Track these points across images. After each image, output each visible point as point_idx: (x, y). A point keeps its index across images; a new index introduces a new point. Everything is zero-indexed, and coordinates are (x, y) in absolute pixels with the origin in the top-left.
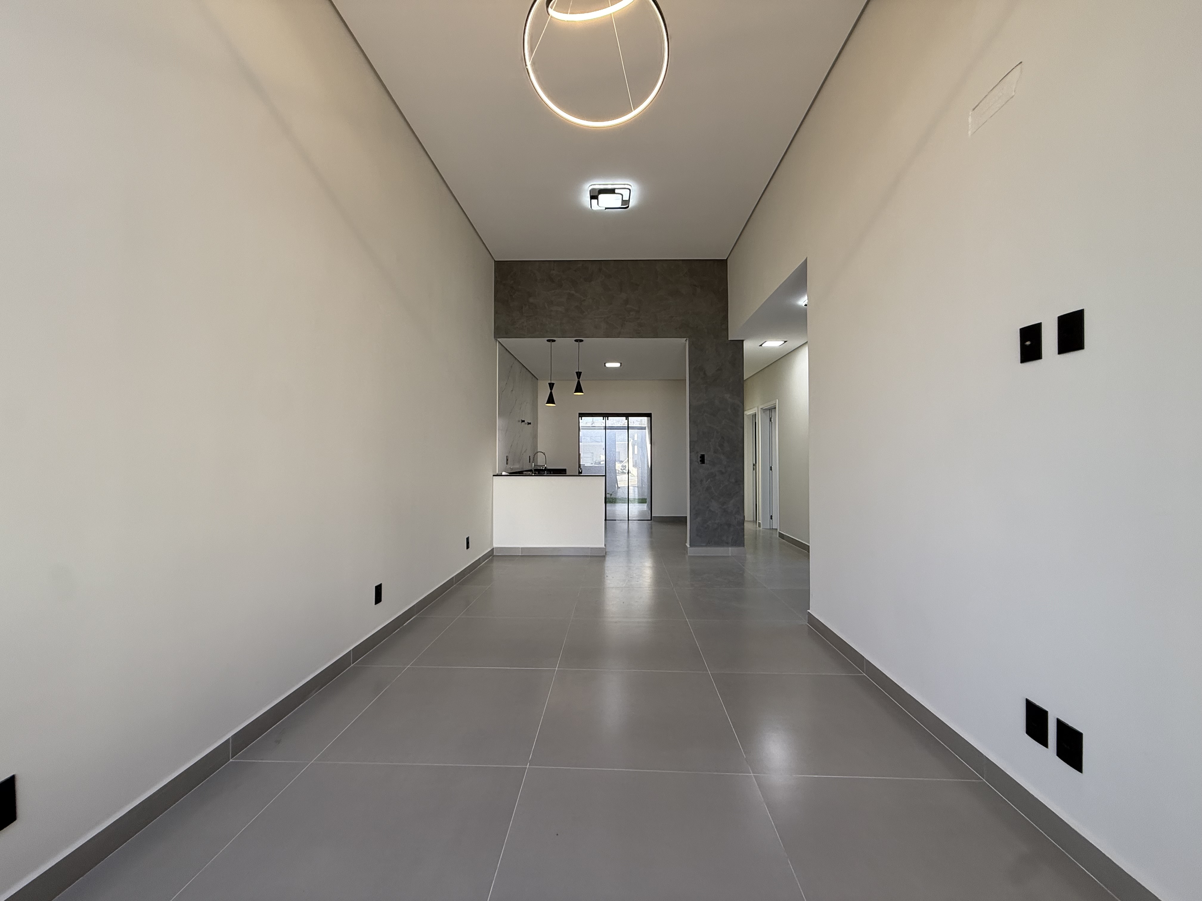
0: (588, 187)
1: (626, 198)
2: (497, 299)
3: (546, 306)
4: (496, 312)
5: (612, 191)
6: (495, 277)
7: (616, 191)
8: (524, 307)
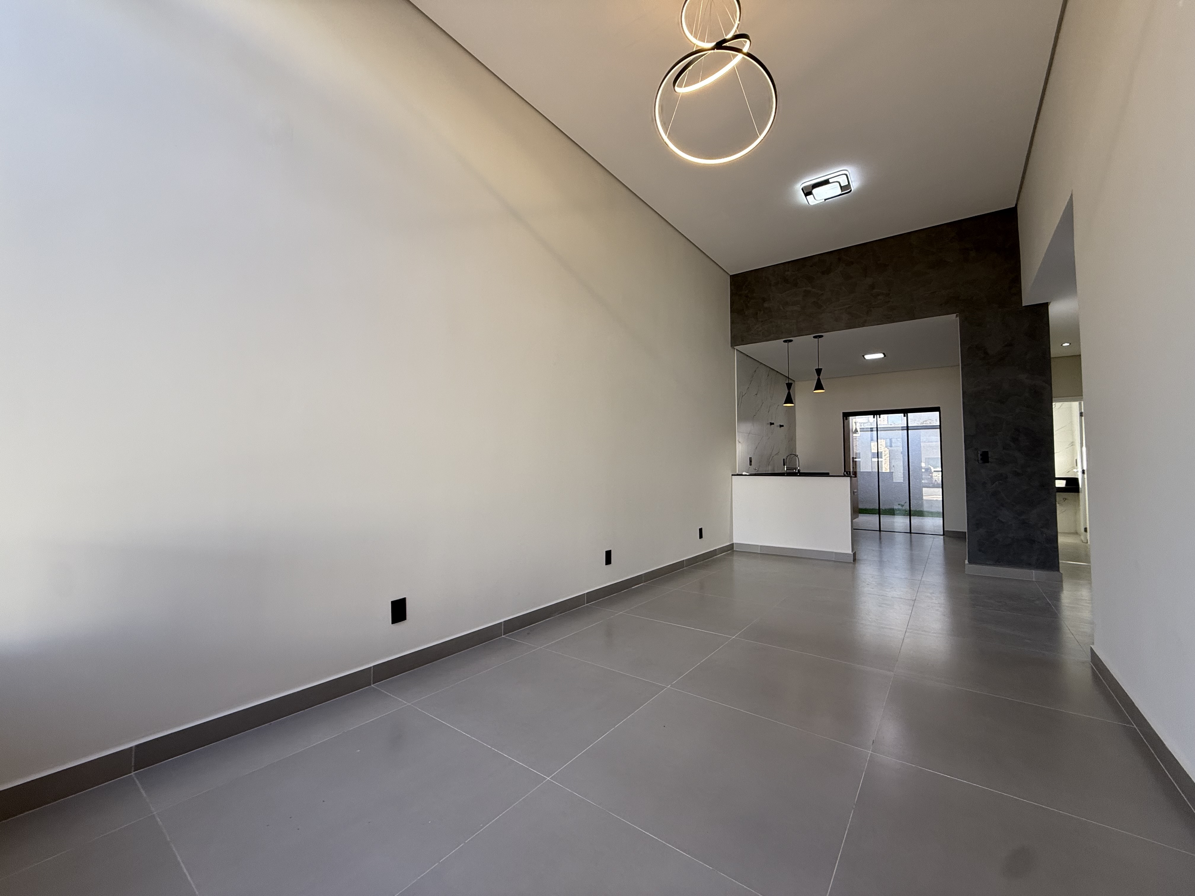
0: (799, 186)
1: (844, 183)
2: (734, 310)
3: (782, 308)
4: (732, 323)
5: (826, 182)
6: (731, 290)
7: (831, 181)
8: (759, 313)
